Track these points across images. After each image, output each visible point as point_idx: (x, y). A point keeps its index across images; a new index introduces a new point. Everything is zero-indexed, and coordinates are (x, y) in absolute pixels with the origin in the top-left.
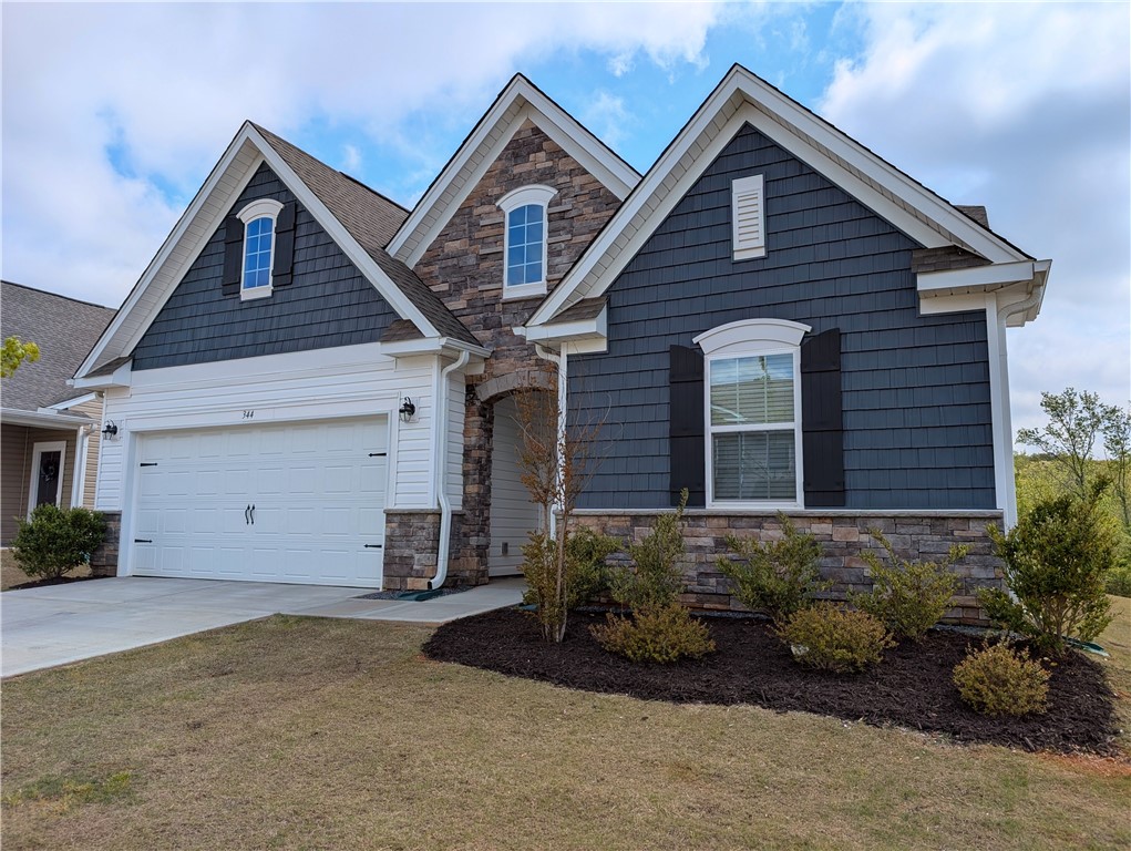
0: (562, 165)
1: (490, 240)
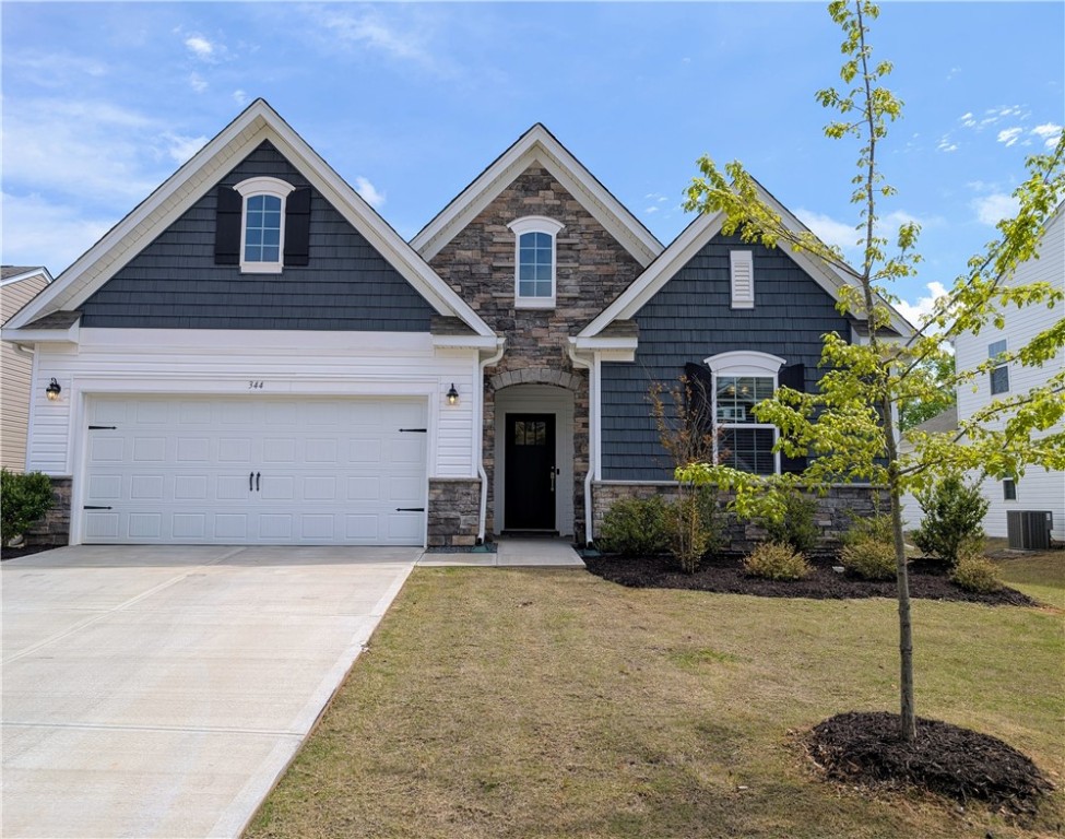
0: (568, 205)
1: (502, 255)
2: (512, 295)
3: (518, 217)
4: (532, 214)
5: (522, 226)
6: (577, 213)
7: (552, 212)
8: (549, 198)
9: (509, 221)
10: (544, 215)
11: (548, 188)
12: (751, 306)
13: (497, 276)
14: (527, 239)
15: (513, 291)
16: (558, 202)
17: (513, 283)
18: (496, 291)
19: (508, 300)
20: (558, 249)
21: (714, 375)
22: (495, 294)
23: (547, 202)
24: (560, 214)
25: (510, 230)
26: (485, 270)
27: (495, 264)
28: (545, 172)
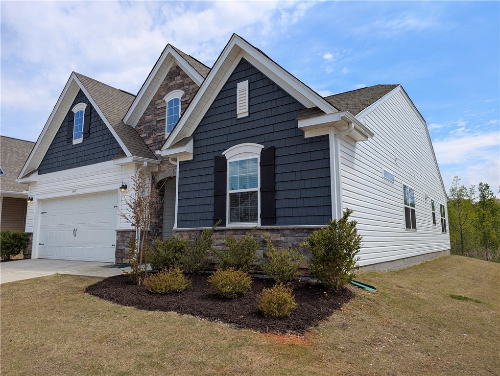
0: (187, 81)
1: (161, 114)
2: (163, 133)
3: (167, 93)
4: (172, 90)
5: (168, 98)
6: (189, 84)
7: (180, 86)
8: (179, 80)
9: (164, 97)
10: (177, 89)
11: (179, 75)
12: (247, 115)
13: (159, 125)
14: (171, 102)
15: (164, 131)
16: (182, 81)
17: (165, 127)
18: (158, 132)
19: (162, 136)
20: (182, 105)
21: (228, 161)
22: (157, 134)
23: (178, 82)
24: (183, 86)
25: (164, 101)
26: (154, 123)
27: (158, 119)
28: (178, 67)
